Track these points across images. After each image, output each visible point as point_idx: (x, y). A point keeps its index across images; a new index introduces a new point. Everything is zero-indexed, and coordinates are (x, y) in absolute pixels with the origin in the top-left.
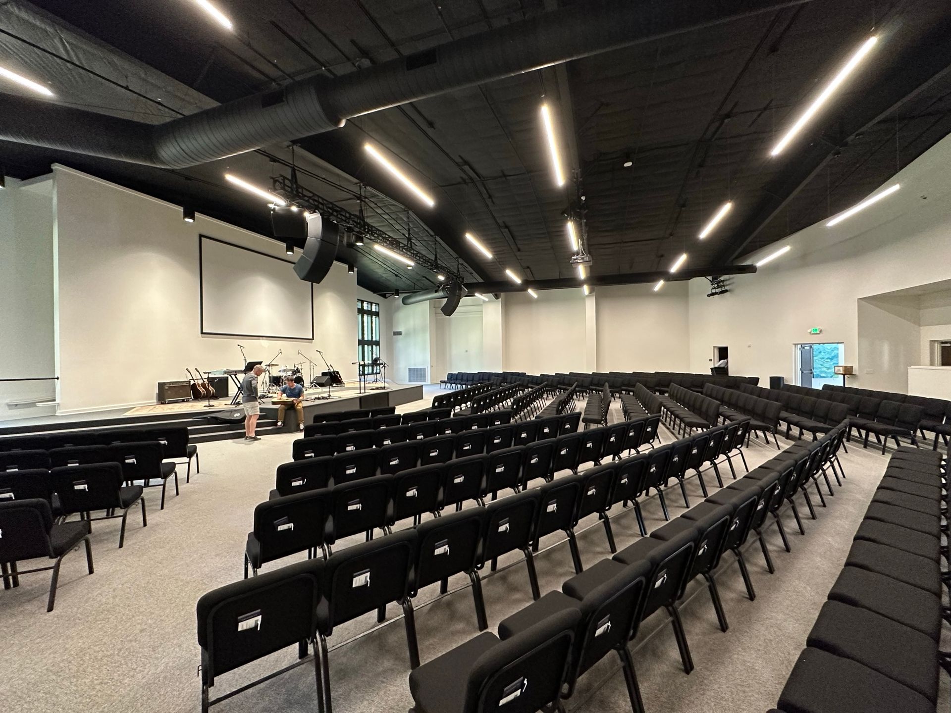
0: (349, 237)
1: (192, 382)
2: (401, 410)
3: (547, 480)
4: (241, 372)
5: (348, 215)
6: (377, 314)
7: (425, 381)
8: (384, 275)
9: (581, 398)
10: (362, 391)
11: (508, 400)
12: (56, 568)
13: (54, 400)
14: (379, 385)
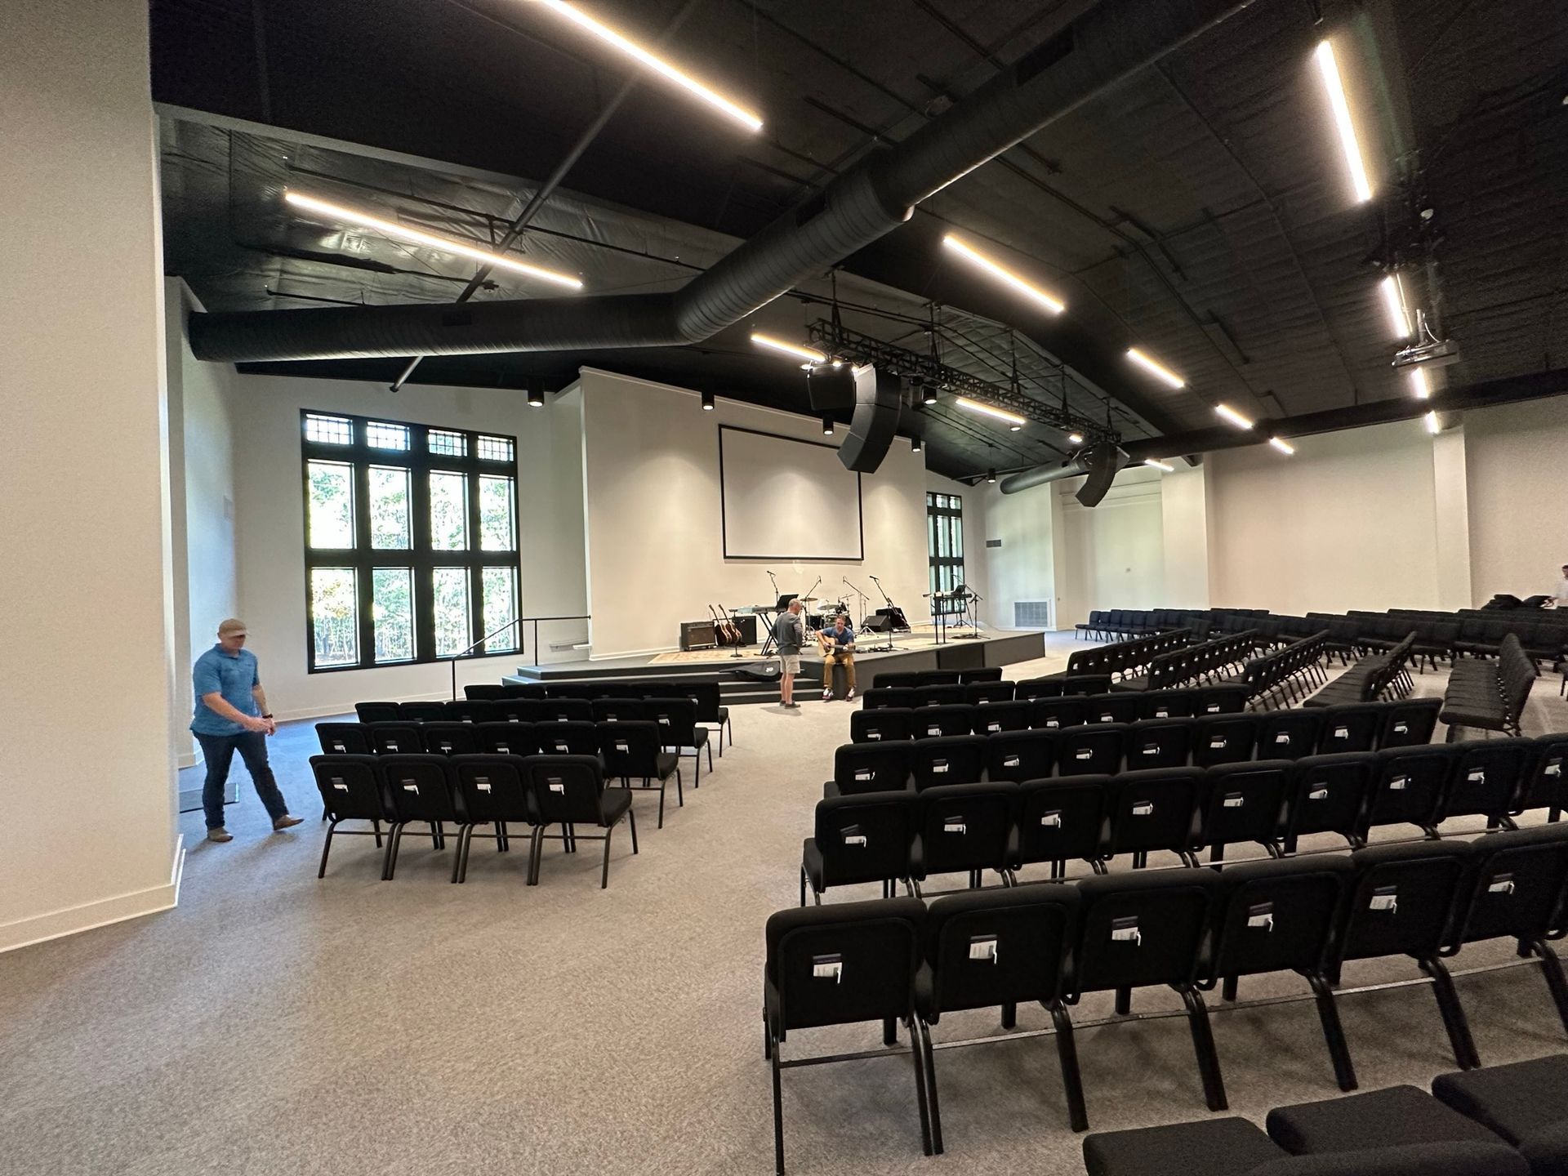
0: (916, 394)
1: (716, 624)
2: (1013, 673)
3: (1352, 839)
4: (772, 609)
5: (913, 359)
6: (958, 513)
7: (1045, 624)
8: (969, 448)
9: (1428, 667)
10: (941, 640)
11: (1230, 666)
12: (608, 838)
13: (587, 643)
14: (966, 630)
